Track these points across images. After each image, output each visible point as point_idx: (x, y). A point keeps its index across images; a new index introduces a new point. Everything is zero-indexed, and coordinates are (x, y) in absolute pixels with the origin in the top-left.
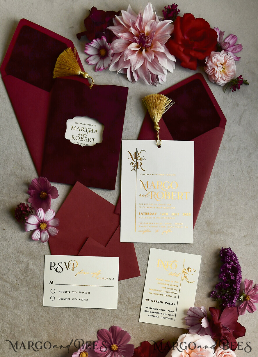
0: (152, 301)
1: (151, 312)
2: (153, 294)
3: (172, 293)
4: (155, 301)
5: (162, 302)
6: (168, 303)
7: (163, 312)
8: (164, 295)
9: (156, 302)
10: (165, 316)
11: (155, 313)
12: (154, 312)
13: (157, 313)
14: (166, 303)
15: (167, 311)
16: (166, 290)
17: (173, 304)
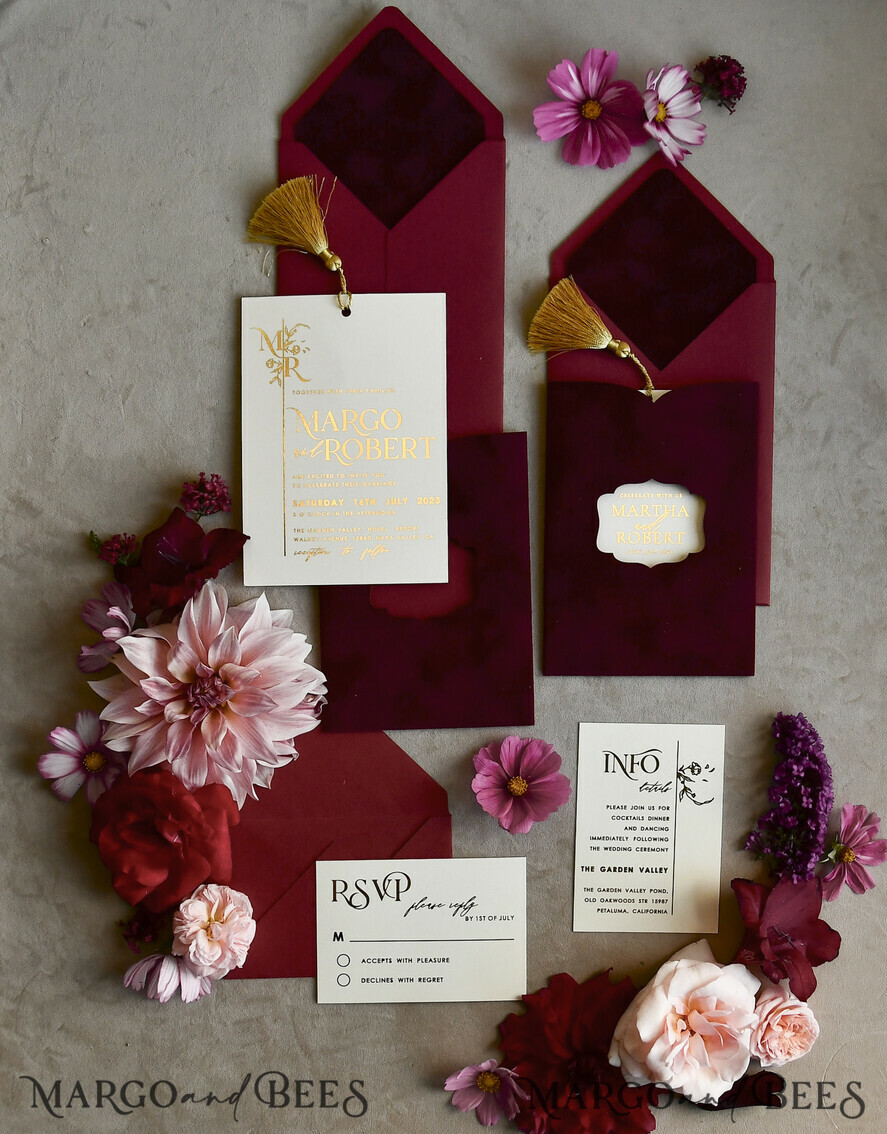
0: (603, 869)
1: (602, 900)
2: (602, 849)
3: (655, 839)
4: (609, 869)
5: (631, 870)
6: (647, 870)
7: (637, 896)
8: (634, 849)
9: (615, 871)
10: (643, 906)
11: (615, 901)
12: (612, 900)
13: (621, 901)
14: (641, 871)
15: (648, 891)
16: (638, 833)
17: (661, 869)
